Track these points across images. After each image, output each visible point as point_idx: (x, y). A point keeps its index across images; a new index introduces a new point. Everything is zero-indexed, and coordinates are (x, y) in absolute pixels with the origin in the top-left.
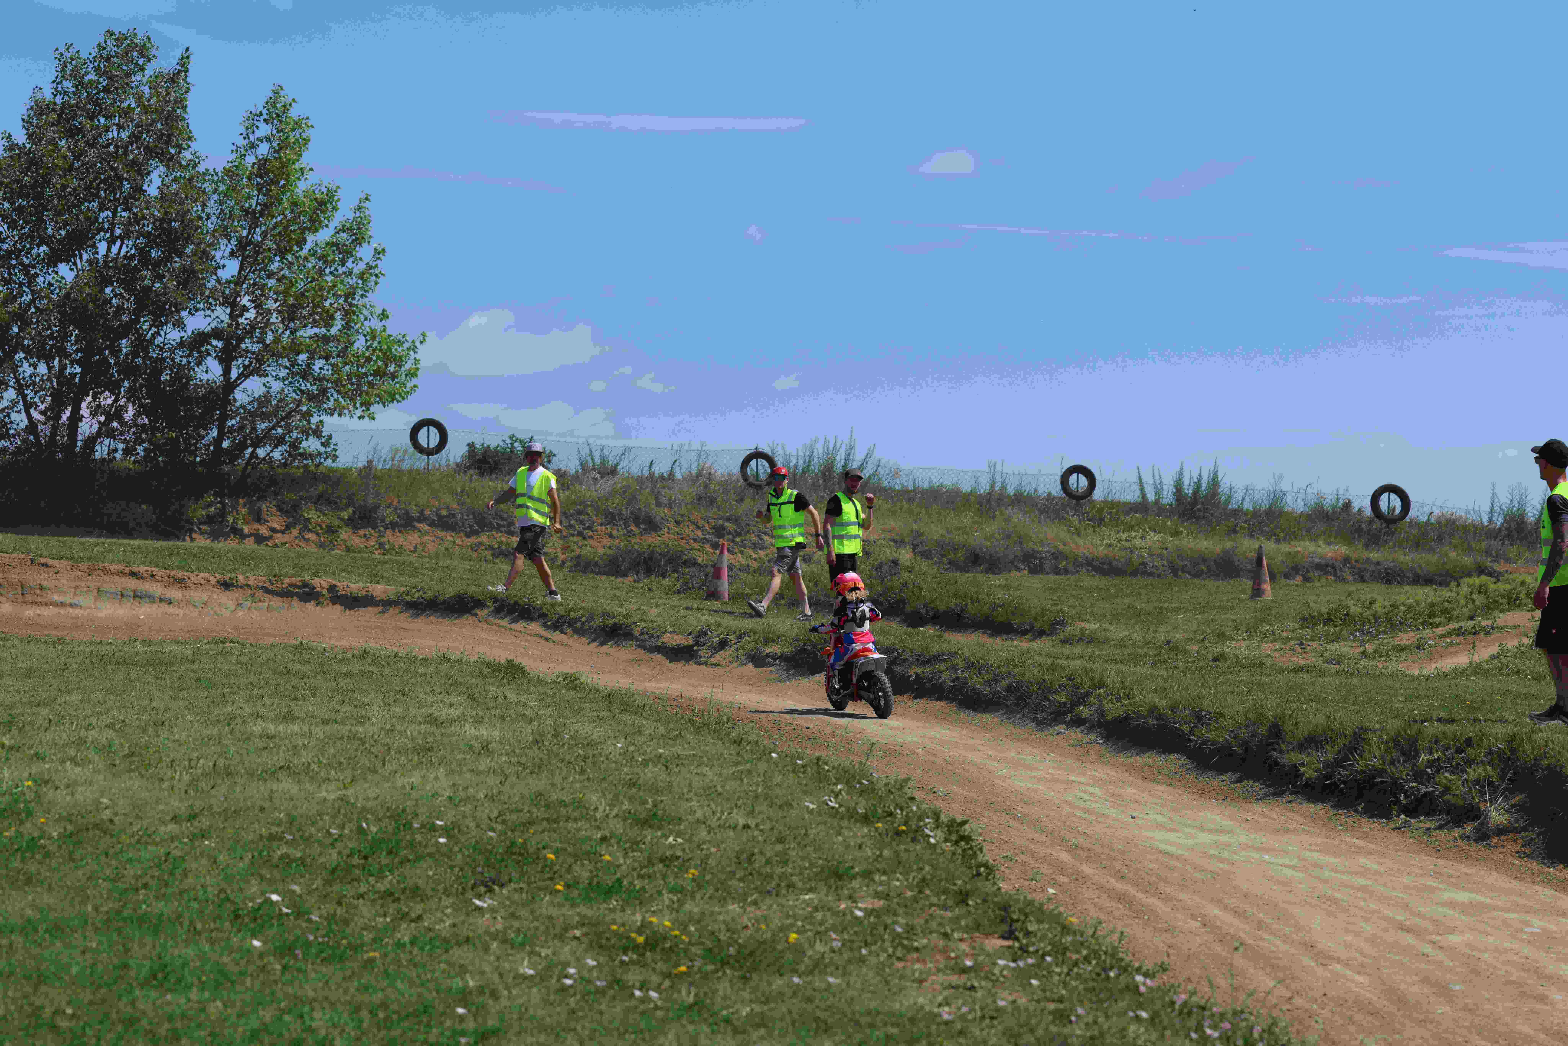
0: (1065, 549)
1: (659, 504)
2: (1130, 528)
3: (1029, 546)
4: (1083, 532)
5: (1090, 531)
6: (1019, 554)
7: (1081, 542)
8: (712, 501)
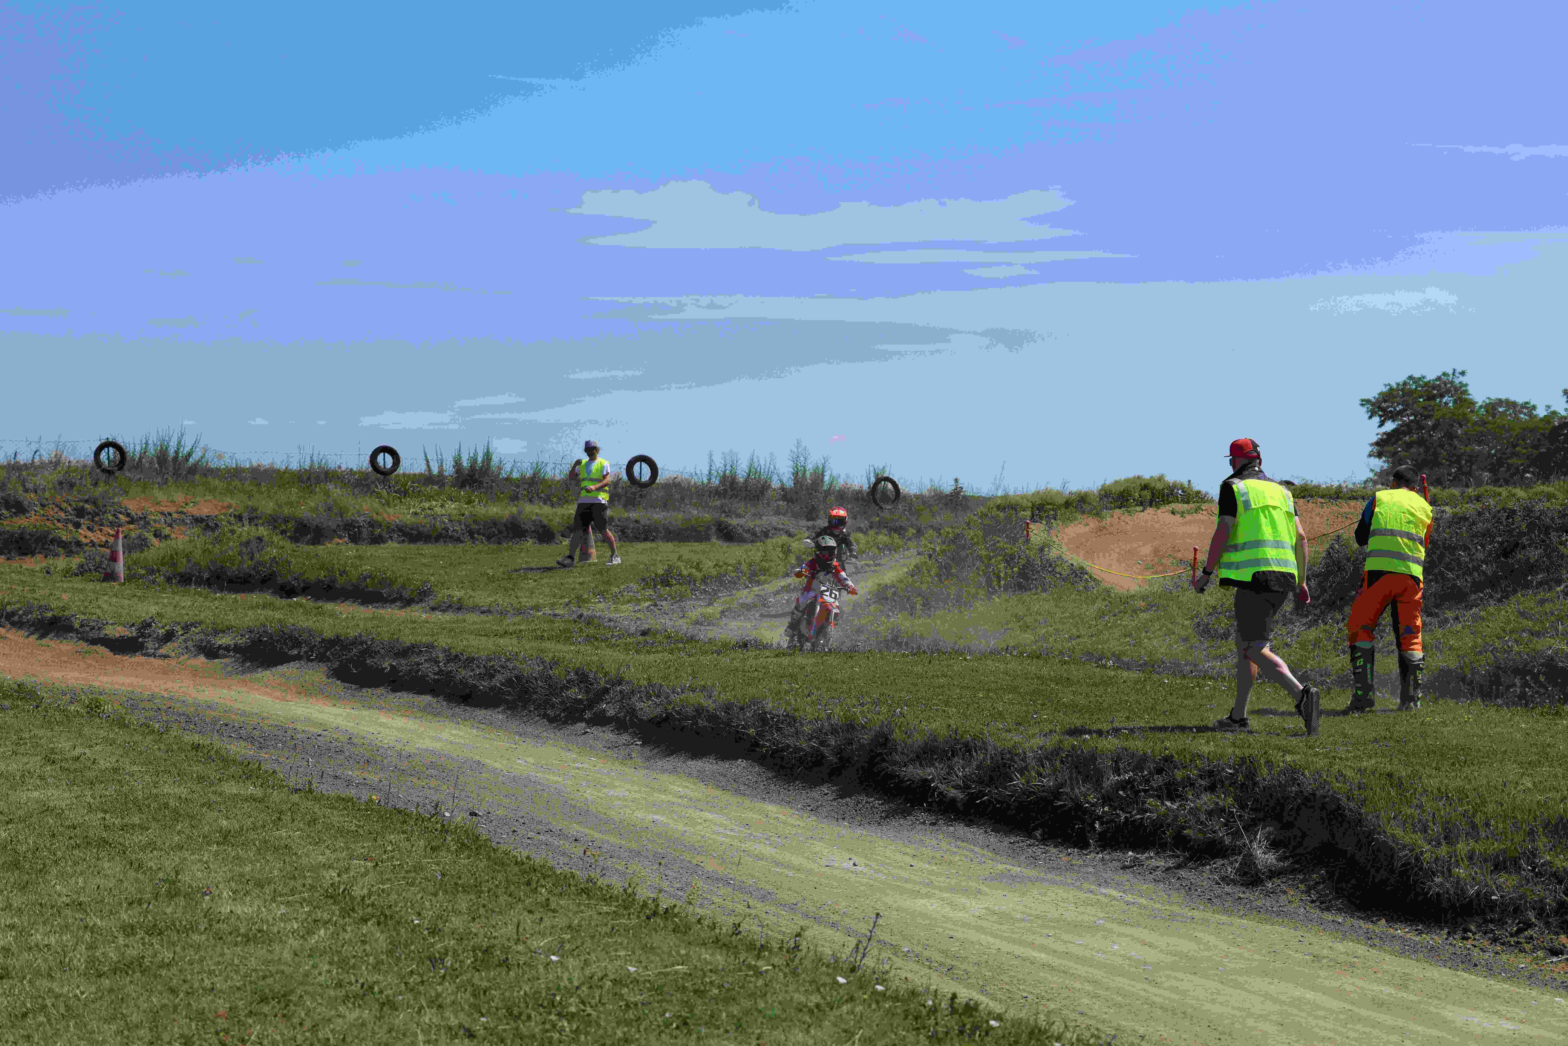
0: (379, 518)
1: (26, 491)
2: (430, 498)
3: (349, 517)
4: (392, 504)
5: (397, 502)
6: (341, 523)
7: (391, 511)
8: (72, 485)
